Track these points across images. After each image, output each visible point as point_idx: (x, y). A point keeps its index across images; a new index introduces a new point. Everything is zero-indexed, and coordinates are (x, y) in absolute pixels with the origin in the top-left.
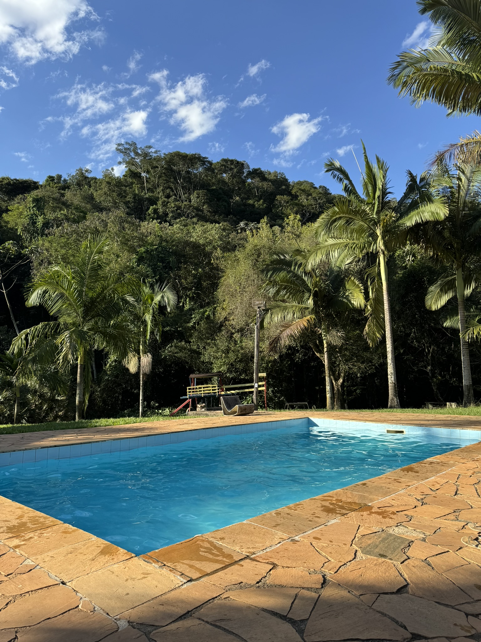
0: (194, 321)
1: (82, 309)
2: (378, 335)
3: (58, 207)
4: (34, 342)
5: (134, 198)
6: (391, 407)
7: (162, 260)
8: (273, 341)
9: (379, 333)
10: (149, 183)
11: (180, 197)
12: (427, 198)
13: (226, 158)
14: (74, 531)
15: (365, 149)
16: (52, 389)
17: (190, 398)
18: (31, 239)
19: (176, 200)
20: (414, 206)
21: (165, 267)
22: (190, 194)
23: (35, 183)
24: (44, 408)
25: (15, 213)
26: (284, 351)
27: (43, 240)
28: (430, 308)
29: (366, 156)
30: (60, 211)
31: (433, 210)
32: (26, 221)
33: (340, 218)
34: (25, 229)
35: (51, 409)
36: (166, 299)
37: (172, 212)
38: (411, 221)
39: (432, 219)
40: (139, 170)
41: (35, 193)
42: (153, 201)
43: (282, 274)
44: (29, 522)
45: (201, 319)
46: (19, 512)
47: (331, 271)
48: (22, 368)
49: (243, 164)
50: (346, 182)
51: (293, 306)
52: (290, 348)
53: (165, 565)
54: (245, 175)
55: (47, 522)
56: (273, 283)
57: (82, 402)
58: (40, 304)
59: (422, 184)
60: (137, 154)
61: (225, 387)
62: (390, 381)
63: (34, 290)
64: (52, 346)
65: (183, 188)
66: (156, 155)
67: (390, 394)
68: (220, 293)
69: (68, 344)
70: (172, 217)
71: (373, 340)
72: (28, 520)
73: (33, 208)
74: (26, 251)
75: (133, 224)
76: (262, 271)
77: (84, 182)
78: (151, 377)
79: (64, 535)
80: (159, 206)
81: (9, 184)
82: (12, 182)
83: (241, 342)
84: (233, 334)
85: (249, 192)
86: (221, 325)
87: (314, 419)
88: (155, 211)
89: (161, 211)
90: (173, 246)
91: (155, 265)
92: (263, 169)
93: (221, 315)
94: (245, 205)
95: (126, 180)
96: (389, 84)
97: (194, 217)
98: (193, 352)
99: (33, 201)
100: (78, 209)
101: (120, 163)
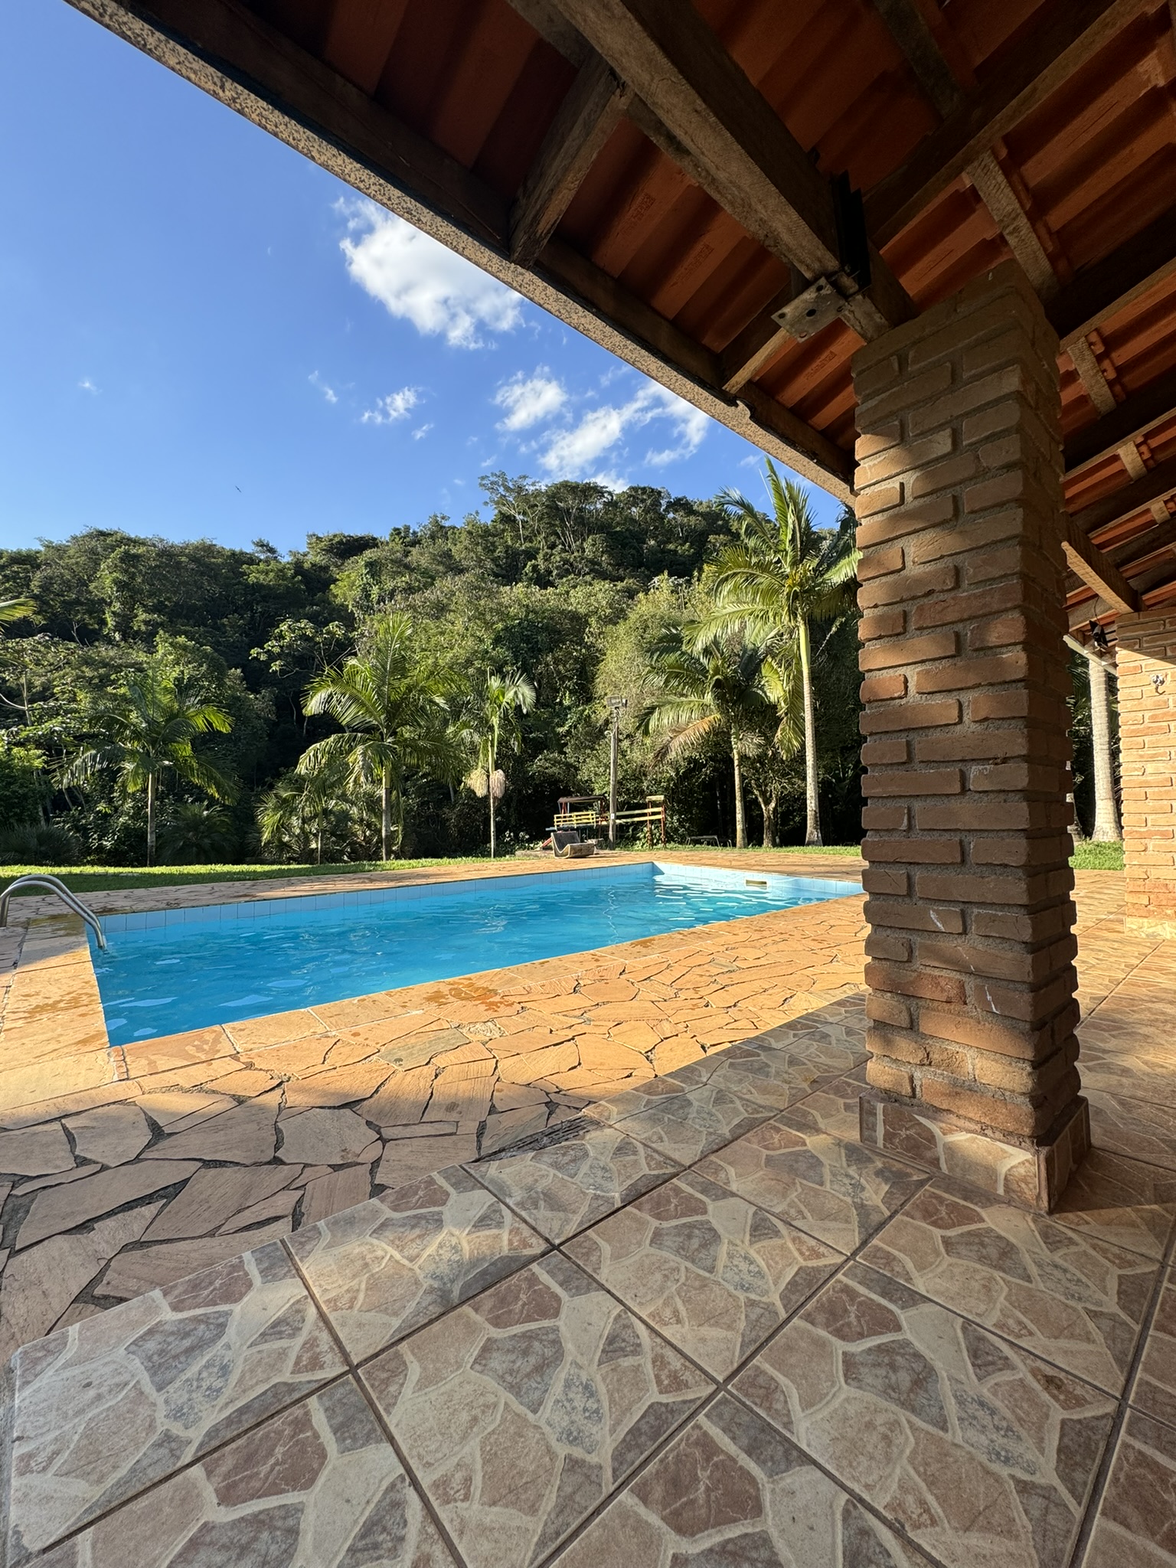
0: (569, 723)
1: (384, 716)
2: (795, 743)
3: (399, 572)
5: (506, 552)
6: (810, 844)
7: (528, 640)
8: (659, 752)
9: (797, 740)
10: (527, 529)
11: (570, 546)
13: (635, 485)
17: (559, 829)
19: (563, 551)
20: (844, 552)
21: (532, 650)
22: (584, 540)
23: (375, 539)
25: (345, 583)
30: (401, 577)
32: (357, 593)
33: (735, 574)
34: (357, 605)
36: (520, 696)
37: (557, 568)
38: (840, 574)
40: (513, 512)
41: (369, 554)
42: (531, 555)
43: (671, 657)
45: (578, 722)
47: (744, 649)
49: (659, 493)
51: (689, 702)
54: (663, 507)
56: (658, 671)
57: (390, 836)
58: (325, 711)
60: (507, 489)
62: (809, 808)
63: (315, 694)
64: (343, 766)
65: (573, 533)
66: (532, 488)
67: (810, 825)
68: (598, 685)
70: (557, 575)
71: (788, 751)
73: (366, 574)
74: (355, 635)
76: (648, 652)
77: (439, 534)
80: (540, 561)
81: (340, 543)
85: (669, 533)
87: (660, 865)
88: (535, 568)
89: (542, 567)
90: (543, 618)
91: (517, 647)
92: (690, 499)
94: (663, 551)
95: (495, 527)
97: (587, 574)
98: (569, 766)
99: (366, 566)
100: (425, 573)
101: (486, 503)
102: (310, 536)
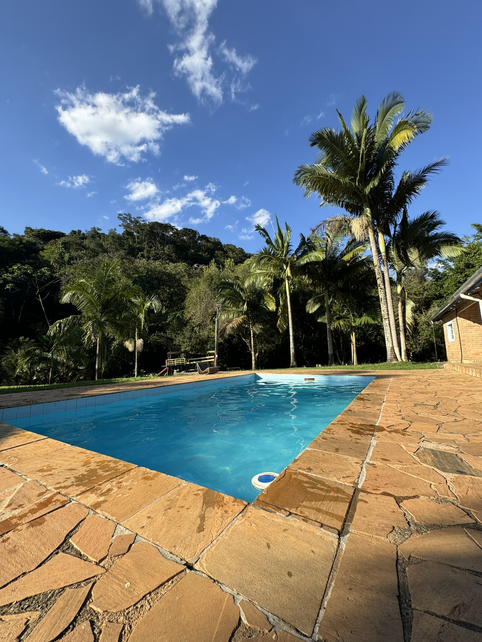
0: (169, 320)
1: (100, 307)
2: (285, 326)
3: (80, 249)
4: (66, 328)
5: (129, 247)
6: (292, 367)
7: (149, 282)
8: (221, 331)
10: (139, 239)
11: (158, 248)
12: (312, 248)
13: (186, 228)
14: (155, 476)
15: (277, 219)
16: (75, 362)
17: (168, 366)
18: (60, 268)
19: (155, 249)
20: (305, 253)
21: (150, 287)
22: (164, 247)
23: (63, 234)
24: (70, 374)
25: (49, 251)
26: (227, 337)
27: (70, 268)
28: (309, 312)
29: (278, 223)
30: (81, 251)
31: (316, 255)
32: (57, 256)
34: (56, 261)
35: (74, 375)
36: (153, 305)
37: (153, 256)
38: (304, 261)
39: (316, 260)
40: (133, 231)
41: (63, 239)
42: (141, 250)
43: (228, 290)
44: (99, 468)
45: (173, 319)
46: (83, 457)
47: (256, 290)
48: (57, 346)
49: (196, 232)
50: (267, 237)
51: (233, 310)
52: (230, 335)
53: (290, 513)
54: (197, 238)
55: (120, 467)
56: (223, 296)
57: (100, 368)
58: (70, 302)
59: (309, 241)
60: (131, 221)
61: (189, 360)
62: (291, 352)
63: (66, 293)
64: (79, 331)
65: (160, 243)
66: (143, 223)
67: (291, 359)
68: (187, 302)
69: (91, 329)
70: (153, 259)
71: (282, 329)
72: (97, 466)
73: (61, 248)
74: (57, 275)
75: (130, 260)
76: (215, 289)
77: (96, 236)
78: (142, 354)
79: (149, 482)
80: (145, 252)
81: (44, 233)
82: (46, 232)
83: (199, 332)
84: (194, 327)
85: (199, 248)
86: (187, 322)
88: (143, 255)
89: (146, 255)
90: (155, 274)
91: (144, 285)
92: (207, 236)
93: (187, 316)
94: (197, 255)
95: (124, 236)
96: (294, 183)
97: (166, 260)
98: (168, 339)
99: (62, 244)
100: (93, 250)
101: (120, 226)
102: (26, 228)
